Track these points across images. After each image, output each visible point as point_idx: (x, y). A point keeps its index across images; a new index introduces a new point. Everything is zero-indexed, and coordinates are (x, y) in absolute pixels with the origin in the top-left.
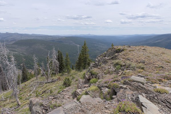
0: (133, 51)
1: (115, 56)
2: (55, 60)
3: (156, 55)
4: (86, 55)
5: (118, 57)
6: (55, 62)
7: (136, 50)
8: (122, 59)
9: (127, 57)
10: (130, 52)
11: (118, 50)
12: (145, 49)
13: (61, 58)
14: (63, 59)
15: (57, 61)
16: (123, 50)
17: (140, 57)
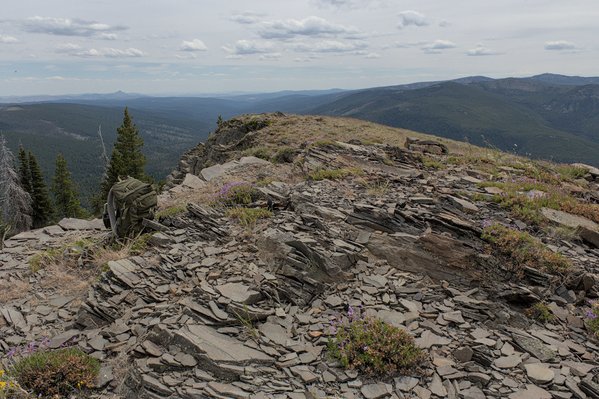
0: (293, 123)
1: (248, 138)
2: (13, 185)
3: (349, 130)
4: (133, 157)
5: (257, 140)
6: (13, 193)
7: (300, 122)
8: (267, 144)
9: (280, 137)
10: (285, 128)
11: (251, 124)
12: (321, 120)
13: (35, 179)
14: (41, 180)
15: (20, 190)
16: (264, 124)
17: (312, 134)
